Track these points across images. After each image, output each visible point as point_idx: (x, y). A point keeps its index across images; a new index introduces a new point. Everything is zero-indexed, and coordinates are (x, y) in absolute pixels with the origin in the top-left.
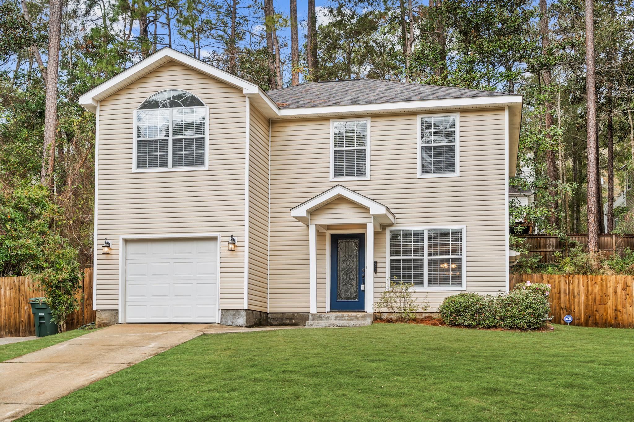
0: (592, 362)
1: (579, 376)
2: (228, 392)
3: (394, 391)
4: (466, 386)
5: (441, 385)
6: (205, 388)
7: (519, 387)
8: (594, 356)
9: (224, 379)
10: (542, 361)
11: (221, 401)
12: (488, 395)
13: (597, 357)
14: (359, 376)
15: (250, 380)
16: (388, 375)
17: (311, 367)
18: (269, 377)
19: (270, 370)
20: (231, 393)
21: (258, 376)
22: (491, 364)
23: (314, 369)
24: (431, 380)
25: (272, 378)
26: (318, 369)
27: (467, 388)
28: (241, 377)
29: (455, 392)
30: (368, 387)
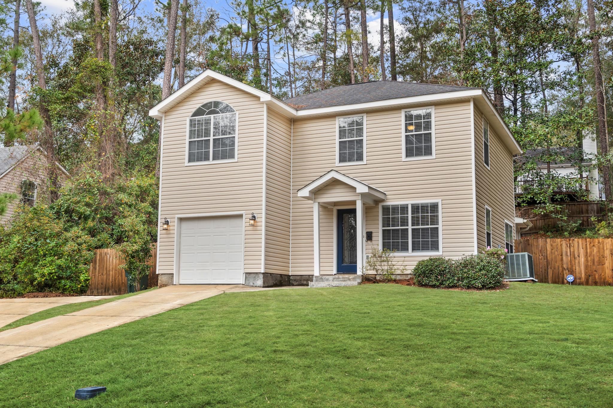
2: (222, 375)
3: (379, 374)
6: (201, 371)
9: (219, 360)
11: (216, 385)
12: (467, 377)
15: (243, 360)
16: (373, 355)
17: (300, 345)
18: (261, 357)
20: (225, 376)
21: (250, 356)
23: (303, 349)
25: (264, 359)
26: (307, 347)
27: (447, 371)
28: (235, 358)
29: (436, 374)
30: (354, 369)
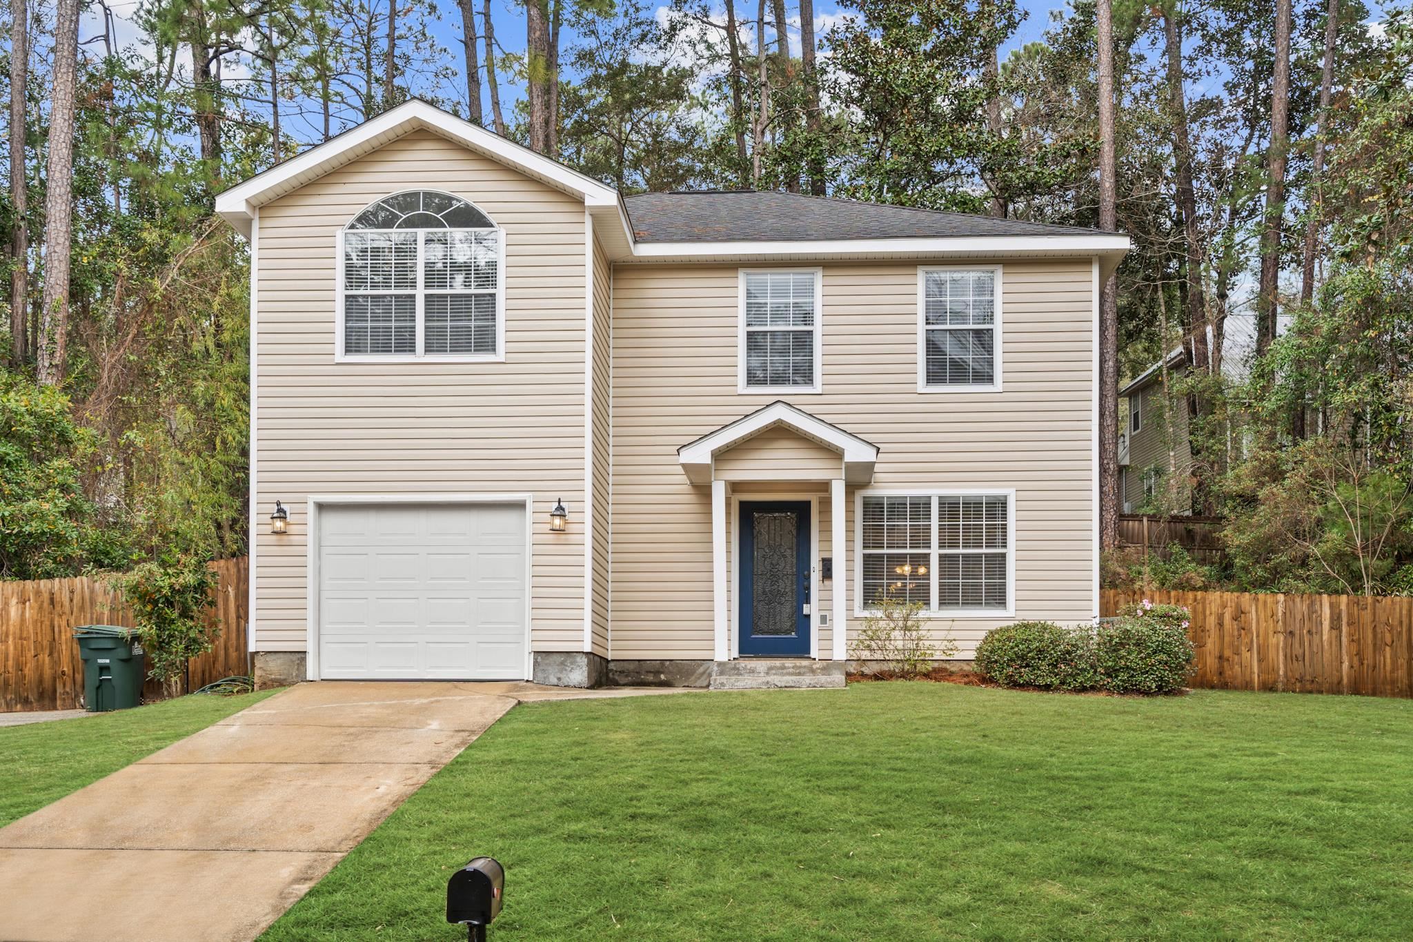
0: (1314, 792)
1: (1285, 828)
4: (1036, 854)
5: (981, 851)
7: (1153, 855)
8: (1317, 778)
10: (1203, 791)
13: (1324, 779)
14: (799, 828)
19: (601, 814)
22: (1089, 798)
24: (958, 839)
